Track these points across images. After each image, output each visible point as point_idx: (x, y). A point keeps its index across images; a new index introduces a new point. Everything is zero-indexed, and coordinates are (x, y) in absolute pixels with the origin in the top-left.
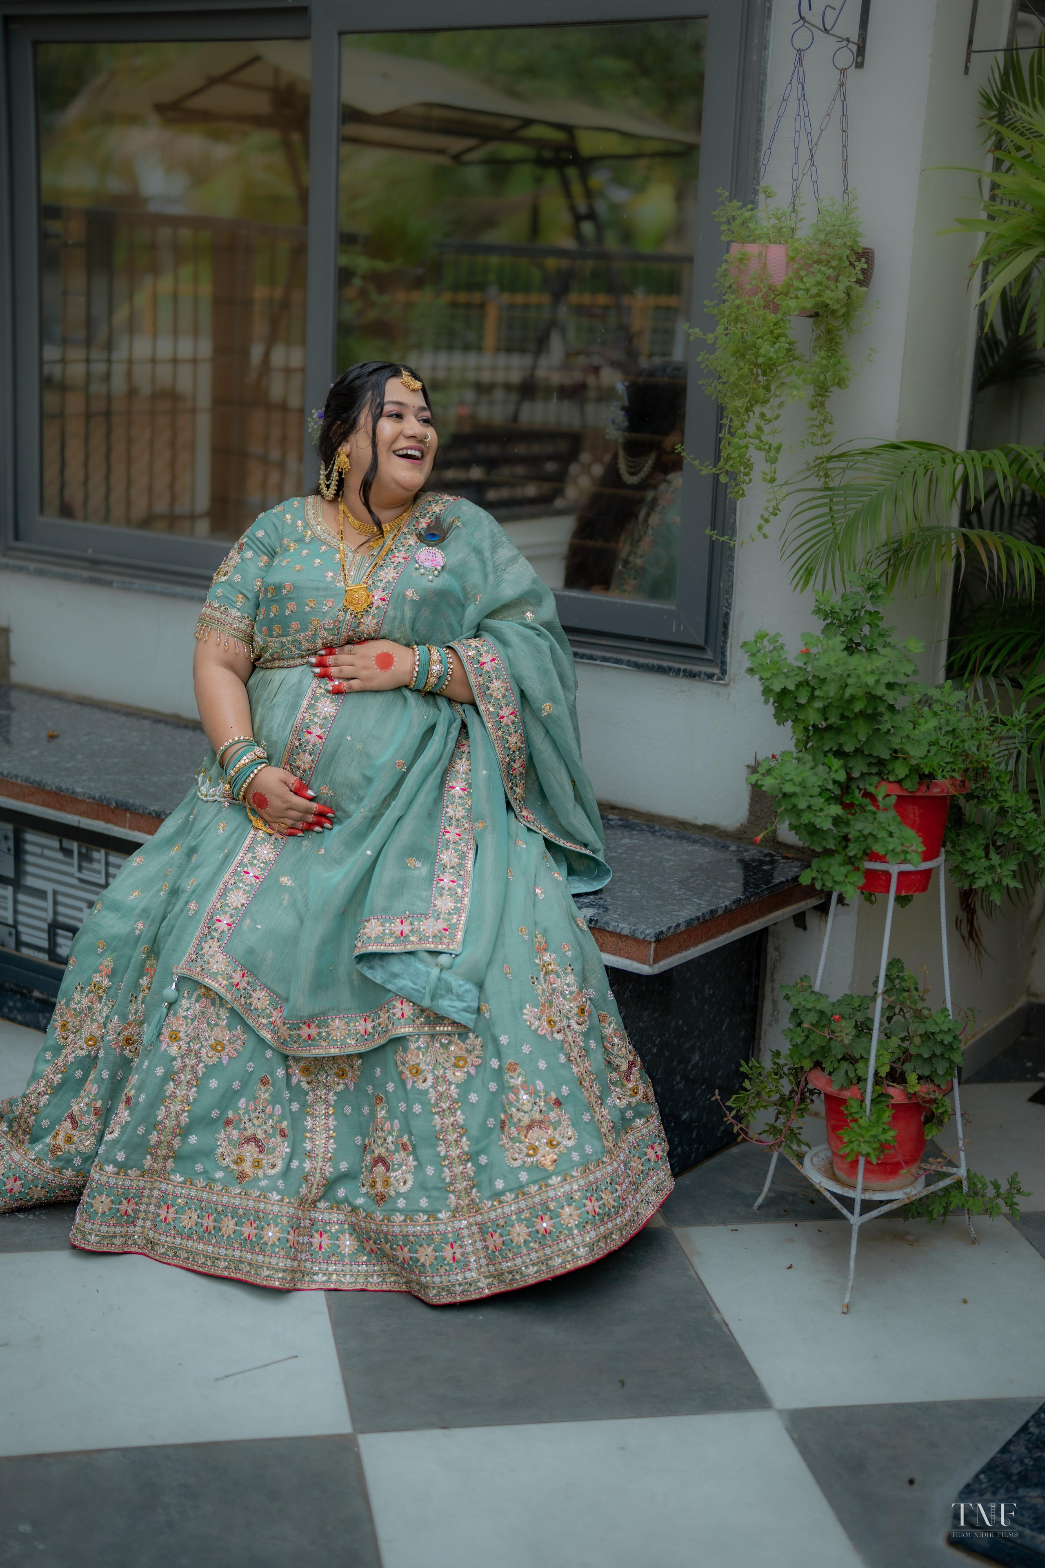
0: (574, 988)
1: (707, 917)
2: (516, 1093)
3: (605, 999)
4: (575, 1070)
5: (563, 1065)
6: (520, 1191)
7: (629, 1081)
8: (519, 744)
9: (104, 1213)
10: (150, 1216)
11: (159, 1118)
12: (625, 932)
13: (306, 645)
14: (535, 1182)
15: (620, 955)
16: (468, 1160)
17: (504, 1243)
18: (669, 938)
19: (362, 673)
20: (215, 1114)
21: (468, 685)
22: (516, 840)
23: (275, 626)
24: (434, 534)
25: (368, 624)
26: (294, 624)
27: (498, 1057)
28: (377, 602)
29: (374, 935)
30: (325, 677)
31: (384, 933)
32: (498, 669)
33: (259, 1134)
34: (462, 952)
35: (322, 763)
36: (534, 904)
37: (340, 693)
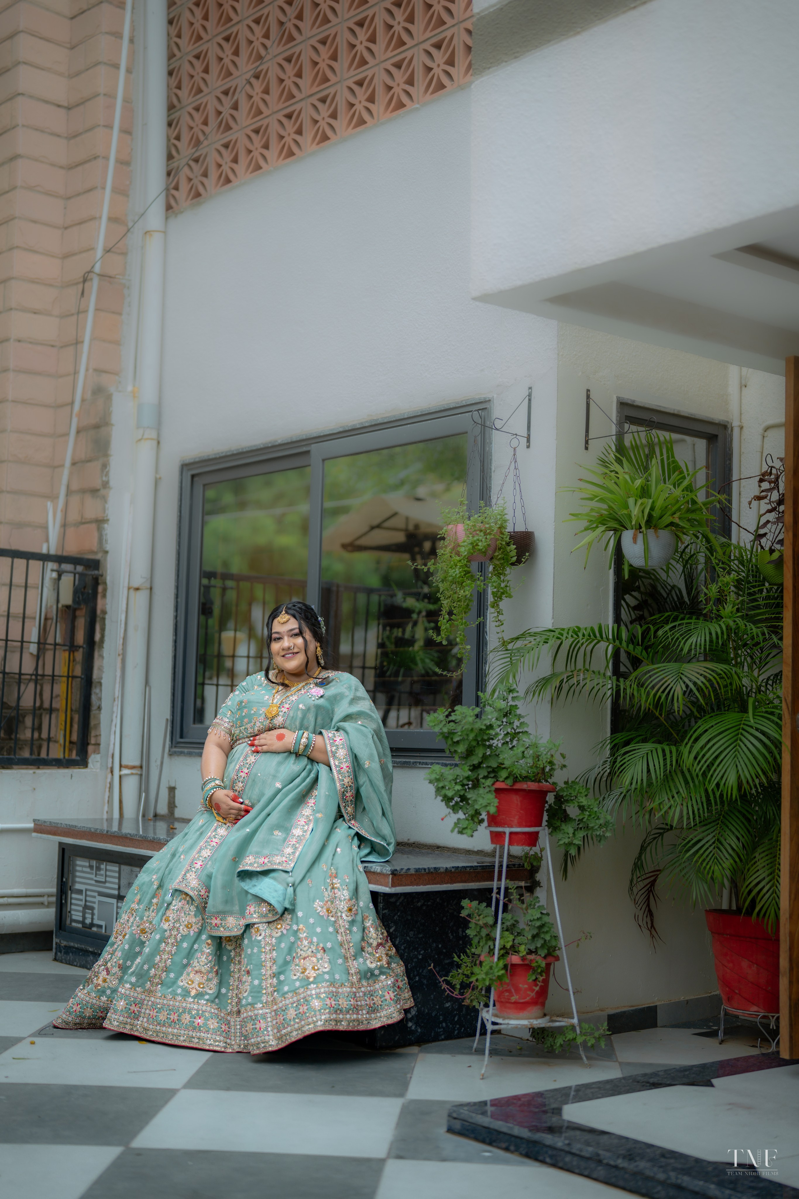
0: (347, 897)
1: (431, 870)
2: (301, 941)
3: (368, 907)
4: (339, 938)
5: (331, 933)
6: (295, 992)
7: (377, 953)
8: (350, 783)
10: (146, 1015)
11: (156, 962)
12: (379, 871)
13: (250, 730)
14: (302, 987)
15: (378, 884)
17: (283, 1020)
18: (402, 875)
19: (269, 742)
20: (185, 961)
21: (326, 752)
22: (336, 828)
23: (238, 722)
24: (324, 683)
25: (279, 720)
26: (246, 720)
27: (297, 924)
28: (285, 710)
29: (250, 863)
30: (252, 745)
31: (255, 862)
32: (343, 744)
33: (203, 970)
34: (291, 872)
35: (247, 787)
36: (334, 855)
37: (258, 752)
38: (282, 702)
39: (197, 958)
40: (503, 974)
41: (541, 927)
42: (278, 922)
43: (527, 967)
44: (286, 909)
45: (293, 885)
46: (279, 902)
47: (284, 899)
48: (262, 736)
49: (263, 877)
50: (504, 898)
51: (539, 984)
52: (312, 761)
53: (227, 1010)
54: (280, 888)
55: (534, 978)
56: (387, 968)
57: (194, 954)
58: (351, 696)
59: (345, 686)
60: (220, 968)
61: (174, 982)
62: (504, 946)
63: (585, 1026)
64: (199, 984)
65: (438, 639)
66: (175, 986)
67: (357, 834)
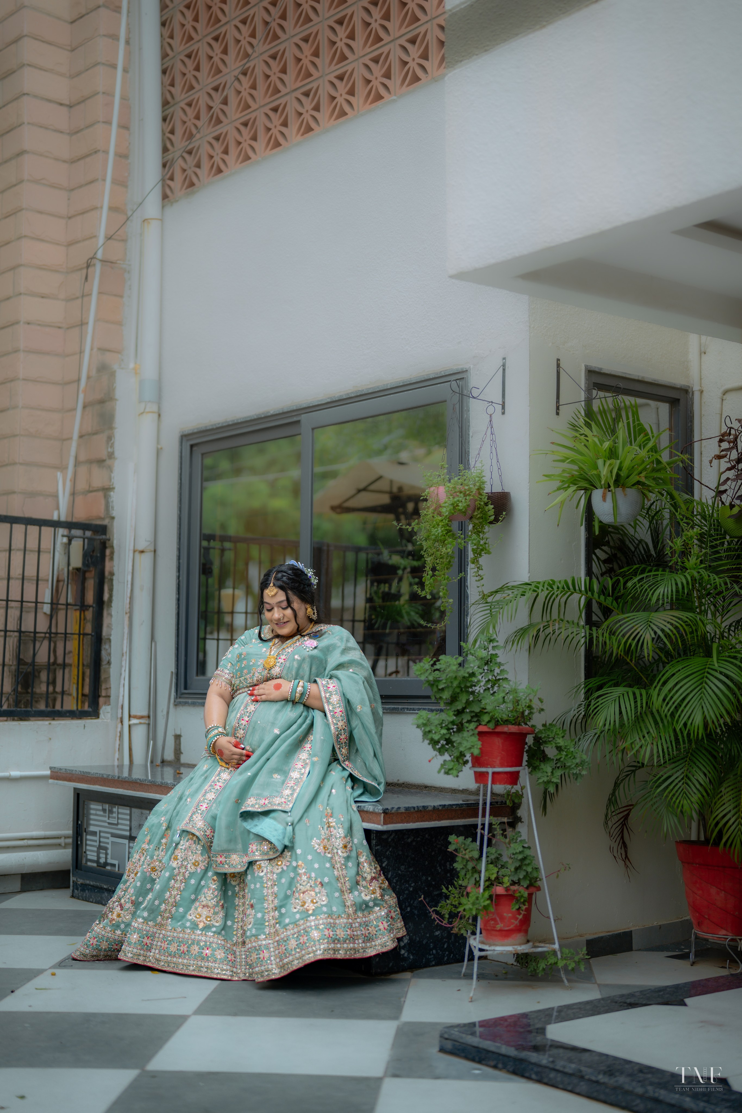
0: (342, 835)
1: (420, 809)
2: (301, 877)
3: (362, 844)
4: (336, 873)
6: (295, 923)
7: (371, 886)
8: (344, 727)
9: (135, 943)
10: (158, 947)
11: (166, 897)
12: (371, 810)
13: (249, 681)
15: (371, 822)
16: (276, 910)
17: (285, 950)
18: (393, 814)
19: (267, 692)
20: (193, 897)
21: (320, 698)
22: (330, 771)
23: (238, 673)
24: (316, 635)
25: (276, 671)
26: (245, 671)
27: (296, 861)
28: (281, 661)
29: (251, 804)
30: (251, 695)
31: (256, 804)
32: (336, 691)
33: (210, 904)
34: (290, 812)
35: (248, 734)
36: (329, 796)
37: (257, 701)
38: (279, 654)
39: (204, 894)
40: (488, 905)
41: (524, 859)
42: (279, 859)
43: (511, 897)
44: (286, 847)
45: (292, 824)
46: (279, 840)
47: (284, 838)
48: (261, 686)
49: (264, 817)
50: (488, 834)
51: (523, 913)
52: (307, 707)
53: (233, 941)
54: (280, 827)
55: (517, 907)
56: (380, 900)
57: (200, 890)
58: (343, 647)
59: (337, 638)
60: (225, 902)
61: (183, 916)
62: (489, 878)
63: (566, 951)
64: (207, 917)
65: (423, 594)
66: (184, 920)
67: (351, 776)
